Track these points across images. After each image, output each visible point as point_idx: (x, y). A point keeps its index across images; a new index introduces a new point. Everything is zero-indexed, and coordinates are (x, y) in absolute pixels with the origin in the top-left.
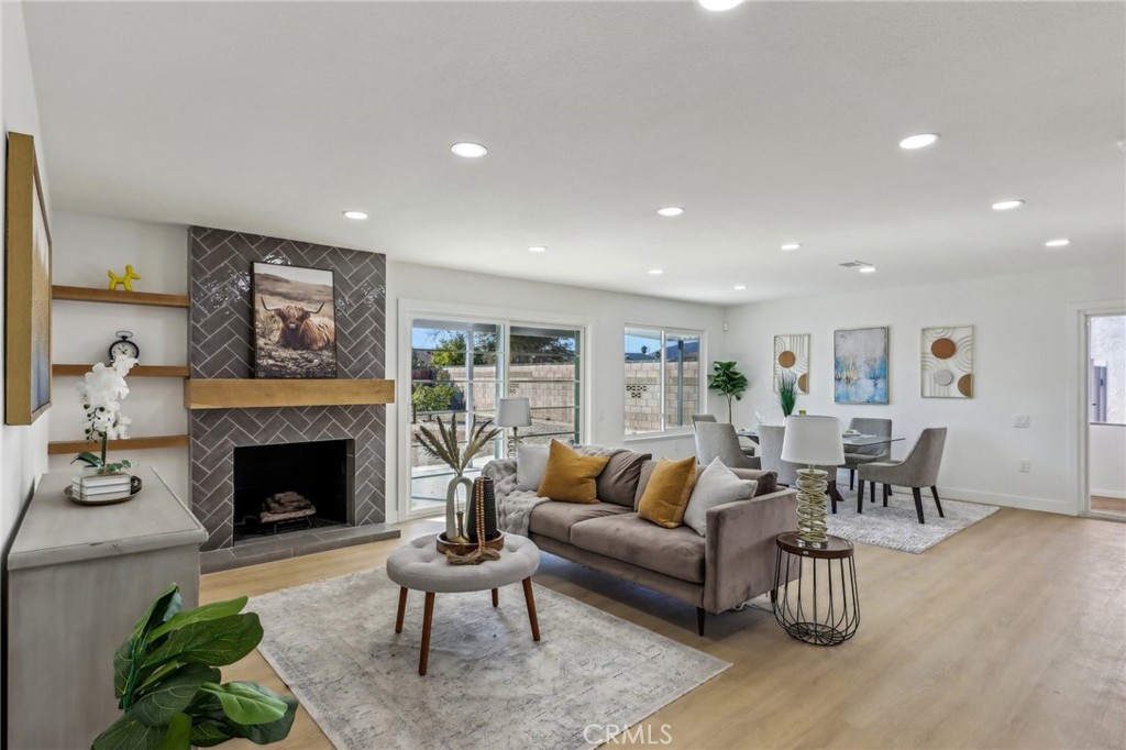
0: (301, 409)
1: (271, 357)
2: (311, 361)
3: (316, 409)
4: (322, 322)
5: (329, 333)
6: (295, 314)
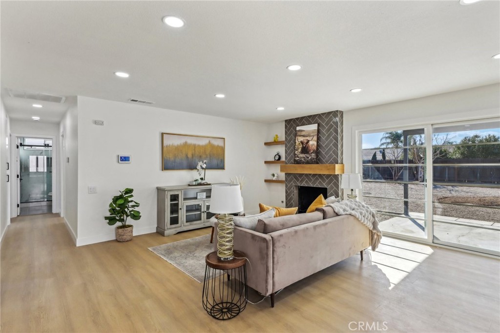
0: (310, 174)
1: (298, 157)
2: (308, 158)
3: (314, 175)
4: (313, 143)
5: (315, 148)
6: (306, 141)
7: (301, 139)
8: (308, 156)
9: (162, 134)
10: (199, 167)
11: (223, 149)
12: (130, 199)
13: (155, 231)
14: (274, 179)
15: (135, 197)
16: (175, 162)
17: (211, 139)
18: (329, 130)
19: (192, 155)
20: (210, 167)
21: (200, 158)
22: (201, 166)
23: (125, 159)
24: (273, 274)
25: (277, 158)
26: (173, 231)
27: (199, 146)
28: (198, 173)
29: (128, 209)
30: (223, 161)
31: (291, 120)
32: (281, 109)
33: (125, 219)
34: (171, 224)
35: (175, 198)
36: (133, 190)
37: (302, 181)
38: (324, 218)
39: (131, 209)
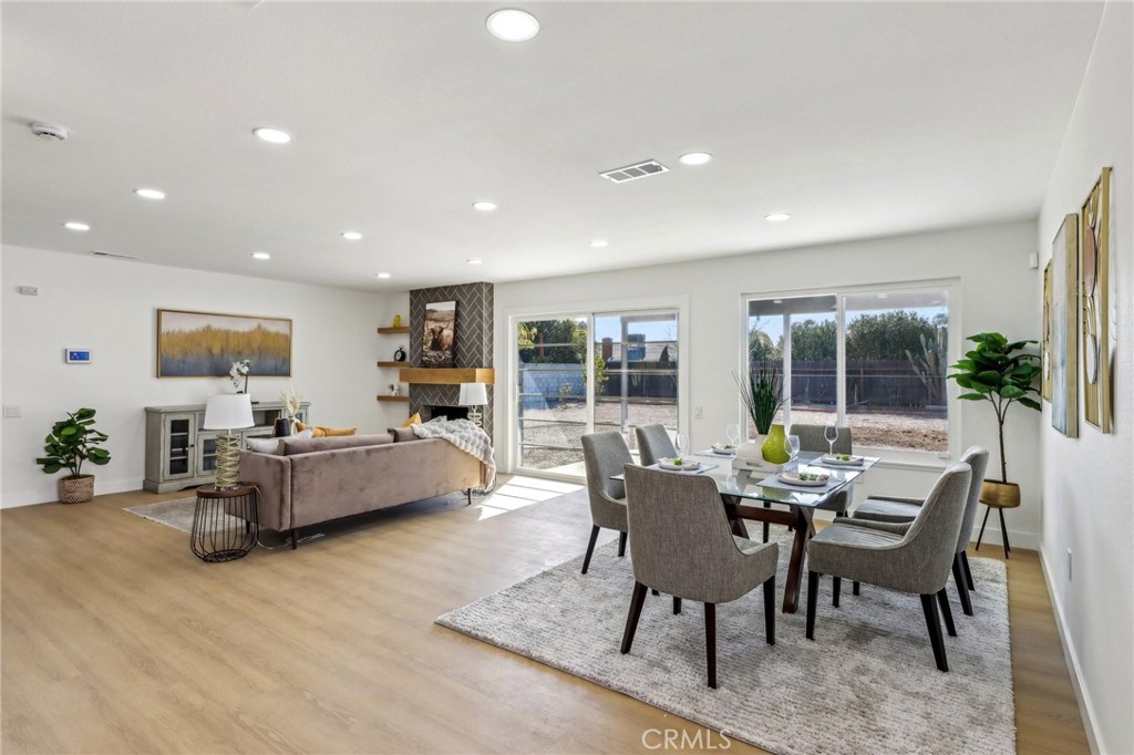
0: (445, 385)
1: (427, 356)
2: (441, 357)
4: (448, 333)
5: (450, 341)
6: (438, 330)
7: (431, 325)
8: (441, 354)
9: (159, 312)
10: (234, 372)
11: (288, 340)
12: (87, 428)
13: (140, 487)
14: (393, 394)
15: (99, 424)
16: (184, 362)
17: (262, 322)
18: (471, 313)
19: (222, 350)
20: (257, 372)
21: (239, 356)
22: (238, 370)
23: (80, 356)
24: (292, 505)
25: (398, 358)
26: (177, 485)
27: (236, 333)
28: (232, 382)
29: (85, 446)
30: (287, 361)
31: (419, 291)
32: (384, 276)
33: (78, 464)
34: (171, 473)
35: (180, 426)
36: (94, 411)
37: (434, 398)
38: (395, 441)
39: (89, 445)
